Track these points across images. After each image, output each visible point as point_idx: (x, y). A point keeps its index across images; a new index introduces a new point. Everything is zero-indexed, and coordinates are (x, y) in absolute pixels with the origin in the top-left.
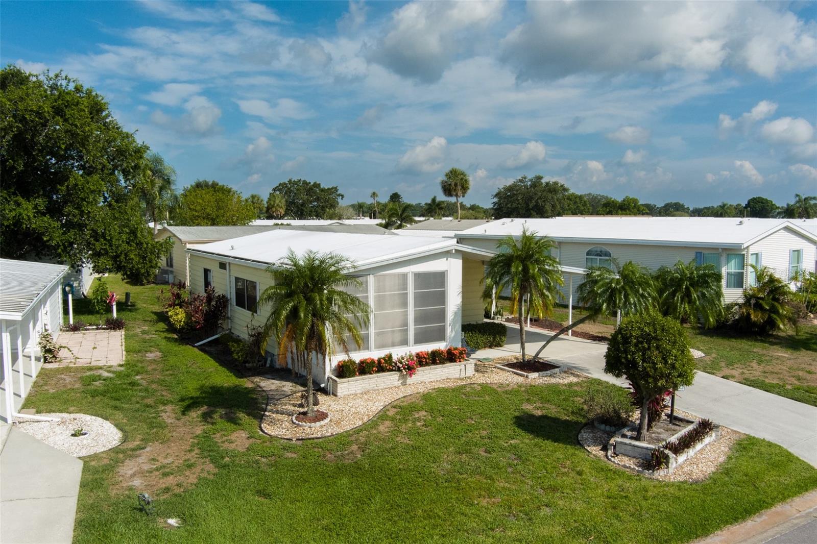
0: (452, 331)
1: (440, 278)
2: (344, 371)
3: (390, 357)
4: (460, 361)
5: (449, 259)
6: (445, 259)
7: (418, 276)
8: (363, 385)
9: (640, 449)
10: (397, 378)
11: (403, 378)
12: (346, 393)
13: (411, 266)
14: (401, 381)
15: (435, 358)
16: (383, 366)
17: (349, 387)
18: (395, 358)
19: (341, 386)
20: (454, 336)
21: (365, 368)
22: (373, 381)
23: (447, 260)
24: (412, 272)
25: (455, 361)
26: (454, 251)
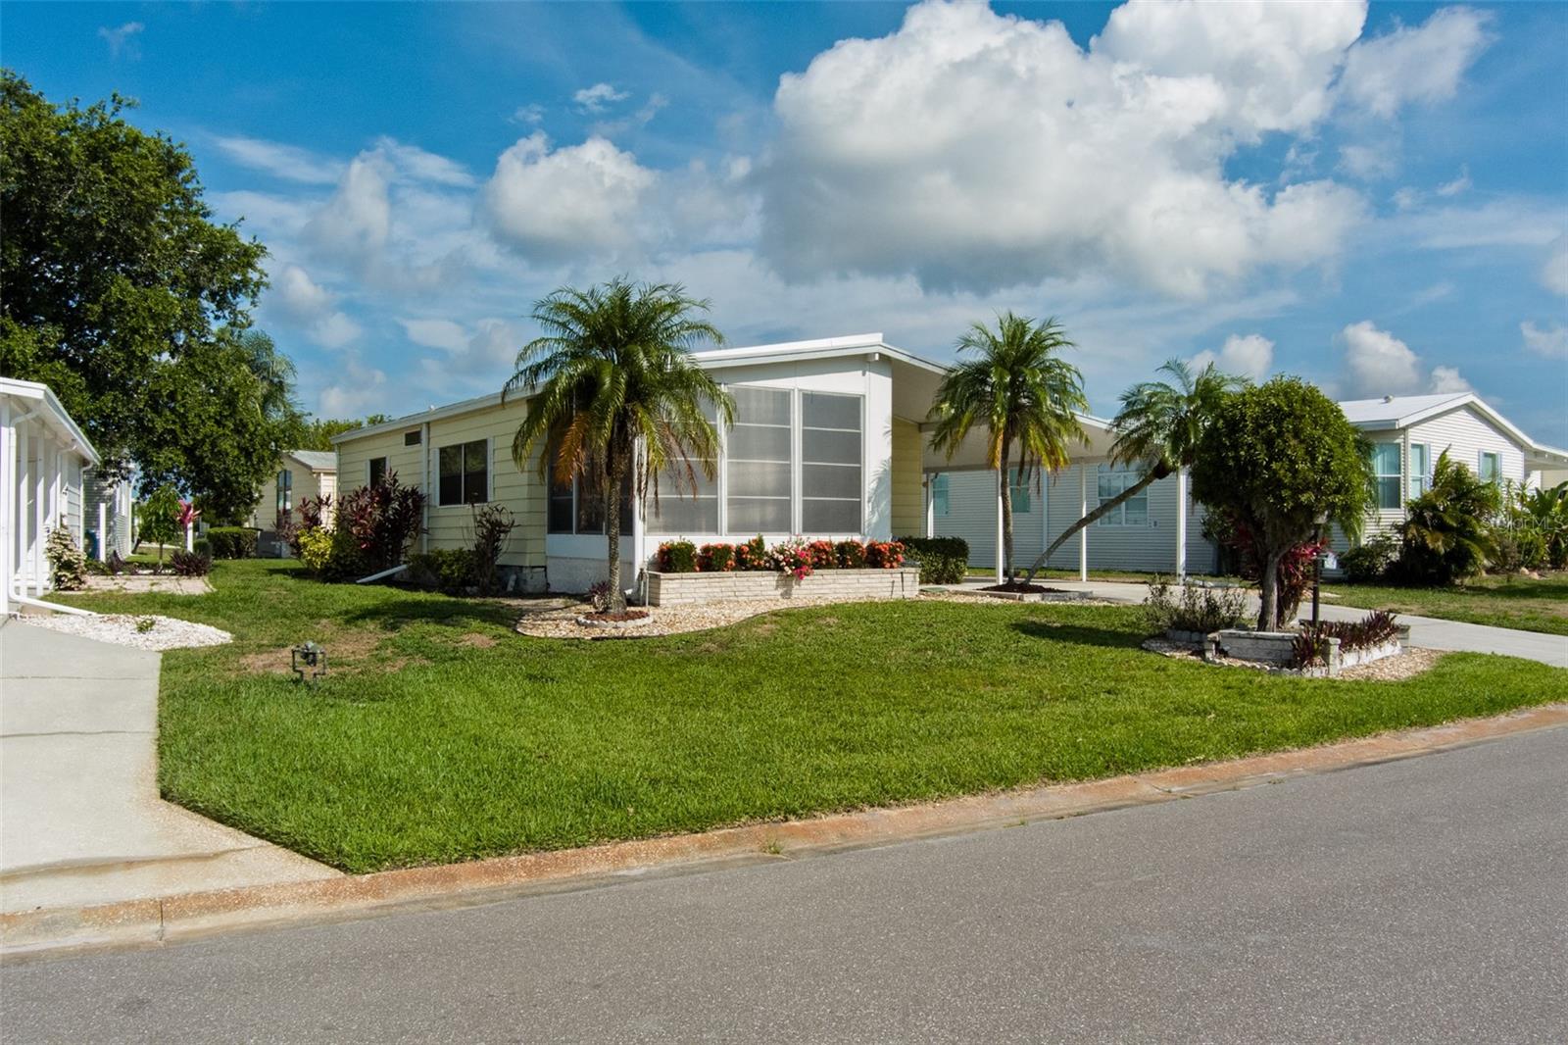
0: (873, 512)
1: (850, 408)
2: (671, 560)
3: (760, 543)
4: (892, 567)
5: (867, 373)
6: (860, 372)
7: (811, 400)
8: (709, 590)
9: (1269, 643)
10: (774, 583)
11: (784, 586)
12: (676, 601)
13: (798, 378)
14: (780, 591)
15: (846, 558)
16: (746, 560)
17: (681, 591)
18: (768, 548)
19: (666, 586)
20: (877, 524)
21: (712, 561)
22: (729, 582)
23: (864, 374)
24: (800, 390)
25: (883, 566)
26: (877, 357)
